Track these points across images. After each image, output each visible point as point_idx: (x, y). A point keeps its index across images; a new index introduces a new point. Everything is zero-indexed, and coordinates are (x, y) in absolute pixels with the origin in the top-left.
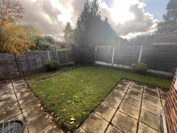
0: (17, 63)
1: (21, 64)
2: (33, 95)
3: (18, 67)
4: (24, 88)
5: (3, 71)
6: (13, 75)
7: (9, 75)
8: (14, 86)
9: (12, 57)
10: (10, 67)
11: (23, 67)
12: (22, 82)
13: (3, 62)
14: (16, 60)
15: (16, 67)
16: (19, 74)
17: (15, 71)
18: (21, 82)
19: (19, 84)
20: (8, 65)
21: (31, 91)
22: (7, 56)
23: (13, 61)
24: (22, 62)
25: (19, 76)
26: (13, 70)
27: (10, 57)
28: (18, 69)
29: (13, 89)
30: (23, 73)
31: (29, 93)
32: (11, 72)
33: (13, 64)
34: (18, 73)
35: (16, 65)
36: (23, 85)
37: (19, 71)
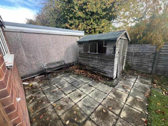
0: (155, 57)
1: (159, 59)
2: (144, 120)
3: (154, 63)
4: (143, 95)
5: (137, 62)
6: (144, 69)
7: (140, 67)
8: (135, 83)
9: (152, 50)
10: (145, 60)
11: (160, 63)
12: (147, 83)
13: (142, 54)
14: (155, 53)
15: (151, 62)
16: (151, 71)
17: (148, 66)
18: (145, 83)
19: (141, 84)
20: (144, 58)
21: (148, 109)
22: (148, 47)
23: (151, 54)
24: (163, 56)
25: (149, 72)
26: (146, 65)
27: (151, 49)
28: (153, 64)
29: (132, 87)
30: (157, 71)
31: (141, 110)
32: (144, 65)
33: (151, 57)
34: (151, 69)
35: (153, 60)
36: (145, 89)
37: (152, 67)
